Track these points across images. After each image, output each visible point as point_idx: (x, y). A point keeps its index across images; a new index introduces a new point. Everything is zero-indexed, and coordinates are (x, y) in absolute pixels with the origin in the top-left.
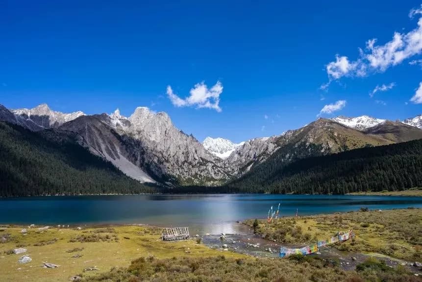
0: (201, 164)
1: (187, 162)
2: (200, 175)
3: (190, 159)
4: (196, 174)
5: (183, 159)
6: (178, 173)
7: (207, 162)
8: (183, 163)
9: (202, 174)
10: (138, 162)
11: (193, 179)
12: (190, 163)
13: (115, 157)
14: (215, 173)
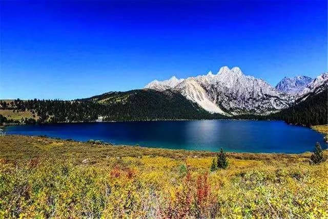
0: (264, 99)
1: (251, 98)
2: (262, 107)
3: (255, 96)
4: (259, 106)
5: (249, 97)
6: (244, 106)
7: (270, 96)
8: (248, 99)
9: (264, 106)
10: (215, 101)
11: (256, 109)
12: (255, 99)
13: (201, 99)
14: (277, 105)
